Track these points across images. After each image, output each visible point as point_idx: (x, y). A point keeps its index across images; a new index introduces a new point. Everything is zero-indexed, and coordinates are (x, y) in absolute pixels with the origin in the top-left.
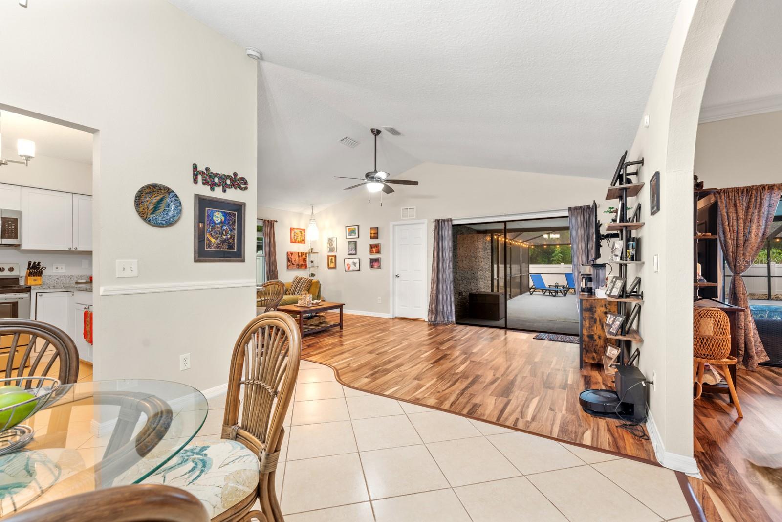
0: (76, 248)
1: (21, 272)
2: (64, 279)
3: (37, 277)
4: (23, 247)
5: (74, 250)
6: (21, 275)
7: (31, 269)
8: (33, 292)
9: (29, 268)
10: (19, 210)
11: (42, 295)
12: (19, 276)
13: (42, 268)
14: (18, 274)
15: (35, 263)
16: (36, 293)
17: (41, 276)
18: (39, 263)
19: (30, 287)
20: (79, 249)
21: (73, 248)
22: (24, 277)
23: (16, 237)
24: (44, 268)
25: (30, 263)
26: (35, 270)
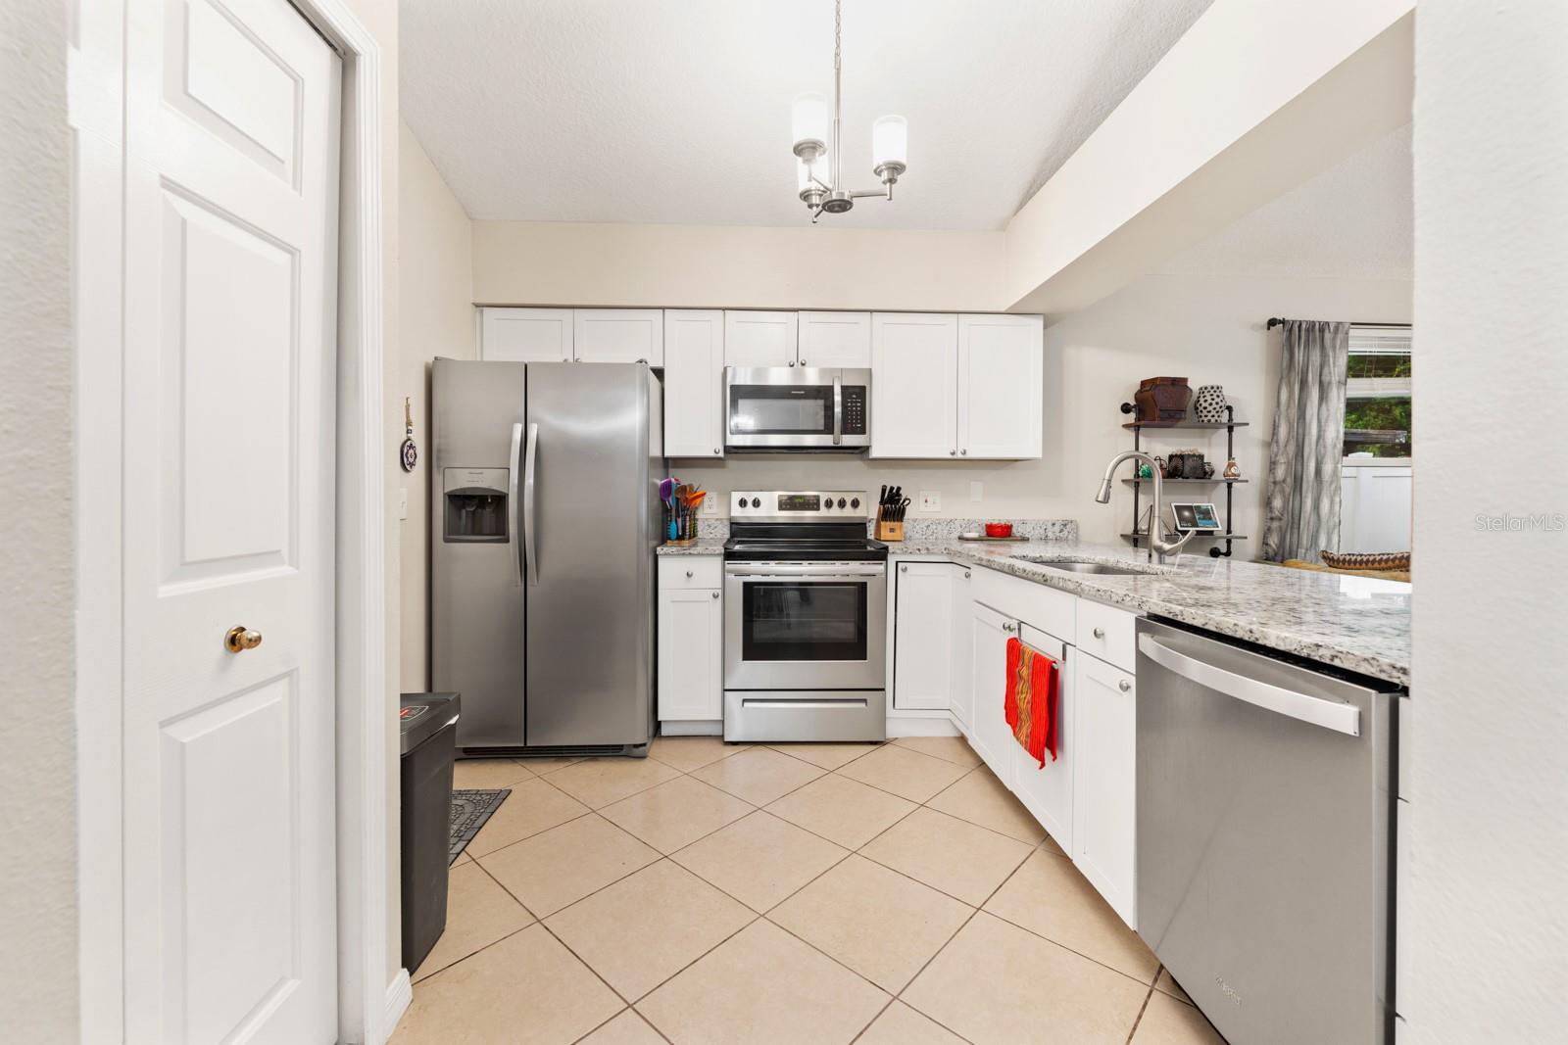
0: (964, 453)
1: (870, 510)
2: (940, 527)
3: (896, 523)
4: (875, 453)
5: (960, 456)
6: (870, 517)
7: (886, 503)
8: (892, 559)
9: (882, 502)
10: (868, 367)
11: (906, 569)
12: (866, 518)
13: (904, 502)
14: (865, 515)
15: (892, 488)
16: (897, 562)
17: (902, 521)
18: (899, 489)
19: (886, 548)
20: (970, 455)
21: (959, 452)
22: (874, 522)
23: (862, 431)
24: (907, 502)
25: (884, 491)
26: (893, 506)
